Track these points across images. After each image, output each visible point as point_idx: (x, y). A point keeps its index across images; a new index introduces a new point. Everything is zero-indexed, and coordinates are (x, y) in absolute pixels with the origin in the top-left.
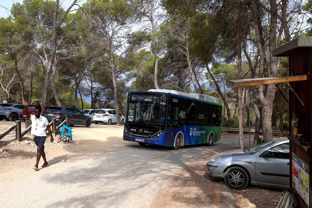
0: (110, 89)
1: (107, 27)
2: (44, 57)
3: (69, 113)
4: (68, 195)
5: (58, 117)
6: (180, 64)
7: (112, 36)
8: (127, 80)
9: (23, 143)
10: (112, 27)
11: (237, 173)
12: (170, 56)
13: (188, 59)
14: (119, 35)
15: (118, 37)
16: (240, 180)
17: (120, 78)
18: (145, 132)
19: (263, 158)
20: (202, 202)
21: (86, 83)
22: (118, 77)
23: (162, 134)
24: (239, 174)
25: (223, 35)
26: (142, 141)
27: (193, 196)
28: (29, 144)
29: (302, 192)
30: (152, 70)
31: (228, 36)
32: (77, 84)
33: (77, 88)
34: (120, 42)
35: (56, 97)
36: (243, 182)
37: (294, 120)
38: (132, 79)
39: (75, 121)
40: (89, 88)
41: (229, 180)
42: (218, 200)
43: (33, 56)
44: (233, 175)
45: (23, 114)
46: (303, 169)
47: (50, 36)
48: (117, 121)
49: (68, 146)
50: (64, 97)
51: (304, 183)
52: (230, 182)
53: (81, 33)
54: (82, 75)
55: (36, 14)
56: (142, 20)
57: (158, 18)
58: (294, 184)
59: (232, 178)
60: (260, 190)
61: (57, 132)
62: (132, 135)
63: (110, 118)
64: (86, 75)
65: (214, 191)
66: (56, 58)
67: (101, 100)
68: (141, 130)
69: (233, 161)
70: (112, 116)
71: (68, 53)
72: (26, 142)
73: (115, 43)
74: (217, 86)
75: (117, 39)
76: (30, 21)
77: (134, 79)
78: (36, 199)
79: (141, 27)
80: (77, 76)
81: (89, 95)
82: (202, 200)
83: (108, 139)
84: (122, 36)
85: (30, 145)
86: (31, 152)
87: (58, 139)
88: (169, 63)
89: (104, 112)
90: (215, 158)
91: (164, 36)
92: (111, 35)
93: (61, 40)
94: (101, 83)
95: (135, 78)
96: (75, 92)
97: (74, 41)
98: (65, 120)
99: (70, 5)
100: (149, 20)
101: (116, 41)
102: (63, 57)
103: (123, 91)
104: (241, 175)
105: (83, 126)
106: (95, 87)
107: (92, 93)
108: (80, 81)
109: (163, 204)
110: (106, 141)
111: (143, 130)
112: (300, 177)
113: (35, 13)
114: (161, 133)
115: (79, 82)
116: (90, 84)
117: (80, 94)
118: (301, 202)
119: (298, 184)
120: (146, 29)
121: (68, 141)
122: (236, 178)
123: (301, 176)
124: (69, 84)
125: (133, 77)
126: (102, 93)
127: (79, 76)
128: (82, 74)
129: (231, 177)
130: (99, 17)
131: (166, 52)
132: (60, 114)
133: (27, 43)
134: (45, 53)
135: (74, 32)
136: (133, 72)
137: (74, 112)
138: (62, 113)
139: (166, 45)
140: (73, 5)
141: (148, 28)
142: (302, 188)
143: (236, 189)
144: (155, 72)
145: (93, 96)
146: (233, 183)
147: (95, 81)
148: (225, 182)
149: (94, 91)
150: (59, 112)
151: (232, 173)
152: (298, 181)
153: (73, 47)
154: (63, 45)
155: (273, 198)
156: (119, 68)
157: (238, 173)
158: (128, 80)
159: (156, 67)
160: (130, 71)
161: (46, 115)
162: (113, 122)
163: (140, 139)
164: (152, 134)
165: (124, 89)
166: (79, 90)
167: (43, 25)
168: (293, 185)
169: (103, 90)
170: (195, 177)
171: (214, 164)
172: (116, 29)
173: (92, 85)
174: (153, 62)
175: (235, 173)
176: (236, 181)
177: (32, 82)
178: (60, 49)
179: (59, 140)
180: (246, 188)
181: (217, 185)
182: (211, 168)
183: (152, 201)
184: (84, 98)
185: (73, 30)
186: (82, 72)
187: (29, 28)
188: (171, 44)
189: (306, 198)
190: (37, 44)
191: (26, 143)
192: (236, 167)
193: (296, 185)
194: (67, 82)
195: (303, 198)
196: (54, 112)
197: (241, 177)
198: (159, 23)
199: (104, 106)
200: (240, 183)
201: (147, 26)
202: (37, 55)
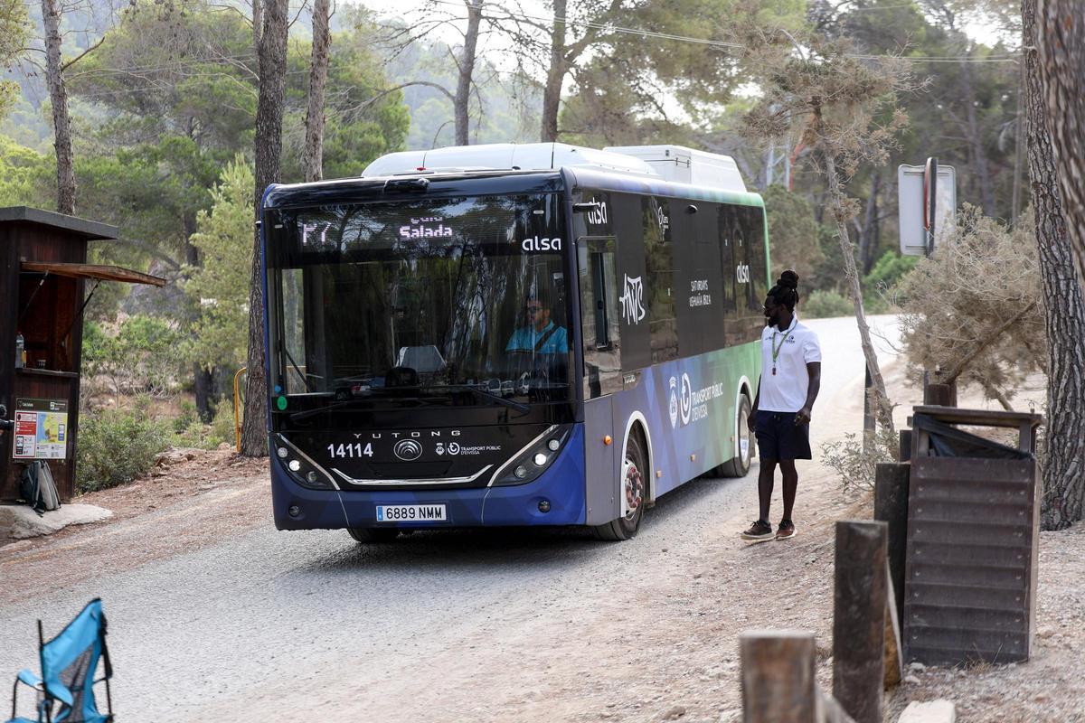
18: (446, 455)
23: (562, 446)
26: (430, 514)
62: (346, 487)
68: (412, 446)
111: (428, 444)
114: (555, 445)
163: (416, 508)
164: (498, 459)
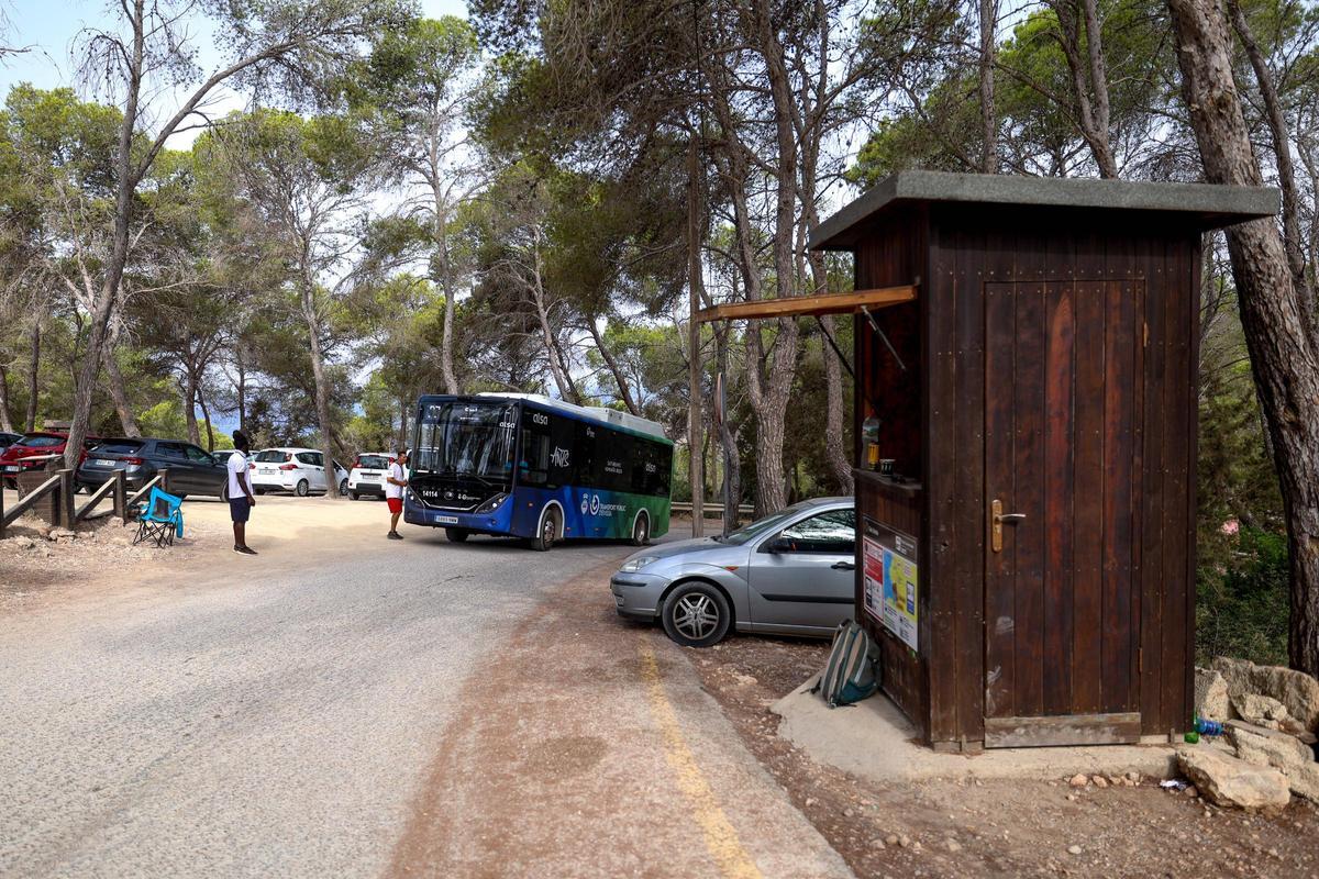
0: (301, 393)
1: (294, 199)
2: (80, 284)
3: (170, 458)
4: (183, 683)
5: (133, 468)
6: (519, 317)
7: (310, 226)
8: (356, 365)
9: (12, 545)
10: (309, 198)
11: (698, 598)
12: (489, 294)
13: (540, 305)
14: (332, 223)
15: (330, 231)
16: (707, 619)
17: (334, 359)
19: (767, 555)
20: (608, 679)
21: (223, 375)
22: (326, 356)
24: (704, 602)
25: (639, 236)
27: (581, 666)
28: (33, 546)
29: (892, 617)
30: (433, 335)
31: (652, 240)
32: (195, 376)
33: (195, 387)
34: (335, 247)
35: (122, 412)
36: (715, 624)
37: (868, 424)
38: (372, 362)
39: (191, 483)
40: (234, 389)
41: (676, 621)
42: (653, 671)
43: (40, 279)
44: (688, 607)
45: (5, 462)
46: (899, 553)
47: (101, 217)
48: (325, 486)
49: (171, 554)
50: (148, 418)
51: (902, 591)
52: (678, 627)
53: (209, 213)
54: (210, 349)
55: (53, 144)
56: (405, 182)
57: (452, 181)
58: (870, 602)
59: (684, 614)
60: (760, 644)
61: (129, 513)
62: (426, 506)
63: (303, 475)
64: (224, 346)
65: (636, 650)
66: (124, 288)
67: (275, 424)
68: (450, 495)
69: (685, 565)
70: (309, 471)
71: (165, 276)
72: (21, 540)
73: (318, 250)
74: (621, 383)
75: (327, 237)
76: (32, 164)
77: (378, 364)
78: (68, 700)
79: (402, 200)
80: (193, 350)
81: (231, 410)
82: (609, 675)
83: (298, 532)
84: (343, 228)
85: (35, 550)
86: (42, 571)
87: (134, 534)
88: (486, 314)
89: (286, 459)
90: (635, 562)
91: (470, 233)
92: (306, 225)
93: (142, 231)
94: (271, 372)
95: (381, 360)
96: (188, 400)
97: (186, 238)
98: (158, 477)
99: (176, 112)
100: (426, 181)
101: (323, 243)
102: (147, 286)
103: (341, 397)
104: (710, 605)
105: (218, 498)
106: (252, 387)
107: (242, 404)
108: (202, 367)
109: (495, 690)
110: (293, 540)
111: (456, 494)
112: (888, 576)
113: (49, 140)
115: (199, 368)
116: (238, 378)
117: (204, 407)
118: (892, 646)
119: (880, 600)
120: (416, 209)
121: (170, 542)
122: (696, 613)
123: (892, 572)
124: (166, 375)
125: (374, 356)
126: (276, 406)
127: (199, 350)
128: (208, 344)
129: (681, 613)
130: (269, 163)
131: (475, 283)
132: (139, 461)
133: (19, 236)
134: (84, 271)
135: (184, 208)
136: (375, 342)
137: (186, 456)
138: (143, 457)
139: (475, 261)
140: (186, 114)
141: (425, 204)
142: (894, 607)
143: (696, 644)
144: (445, 335)
145: (246, 414)
146: (688, 630)
147: (254, 368)
148: (664, 629)
149: (249, 400)
150: (135, 455)
151: (685, 600)
152: (880, 589)
153: (181, 259)
154: (146, 249)
155: (797, 661)
156: (330, 330)
157: (702, 599)
158: (358, 365)
159: (446, 321)
160: (366, 338)
161: (88, 465)
162: (311, 487)
163: (448, 517)
164: (479, 503)
165: (347, 392)
166: (200, 393)
167: (78, 181)
168: (866, 606)
169: (279, 394)
170: (578, 622)
171: (636, 579)
172: (324, 206)
173: (243, 381)
174: (436, 312)
175: (694, 600)
176: (697, 624)
177: (36, 365)
178: (138, 260)
179: (139, 536)
180: (721, 642)
181: (643, 636)
182: (624, 589)
183: (461, 685)
184: (214, 417)
185: (182, 203)
186: (212, 338)
187: (28, 188)
188: (492, 258)
189: (909, 630)
190: (53, 244)
191: (21, 543)
192: (695, 584)
193: (874, 603)
194: (159, 370)
195: (898, 633)
196: (117, 454)
197: (710, 610)
198: (458, 193)
199: (285, 441)
200: (707, 628)
201: (420, 199)
202: (56, 275)
